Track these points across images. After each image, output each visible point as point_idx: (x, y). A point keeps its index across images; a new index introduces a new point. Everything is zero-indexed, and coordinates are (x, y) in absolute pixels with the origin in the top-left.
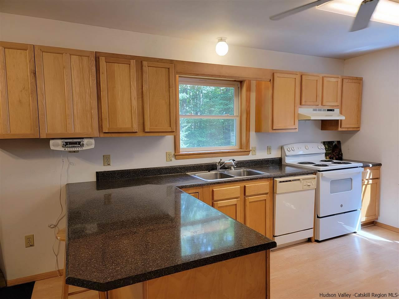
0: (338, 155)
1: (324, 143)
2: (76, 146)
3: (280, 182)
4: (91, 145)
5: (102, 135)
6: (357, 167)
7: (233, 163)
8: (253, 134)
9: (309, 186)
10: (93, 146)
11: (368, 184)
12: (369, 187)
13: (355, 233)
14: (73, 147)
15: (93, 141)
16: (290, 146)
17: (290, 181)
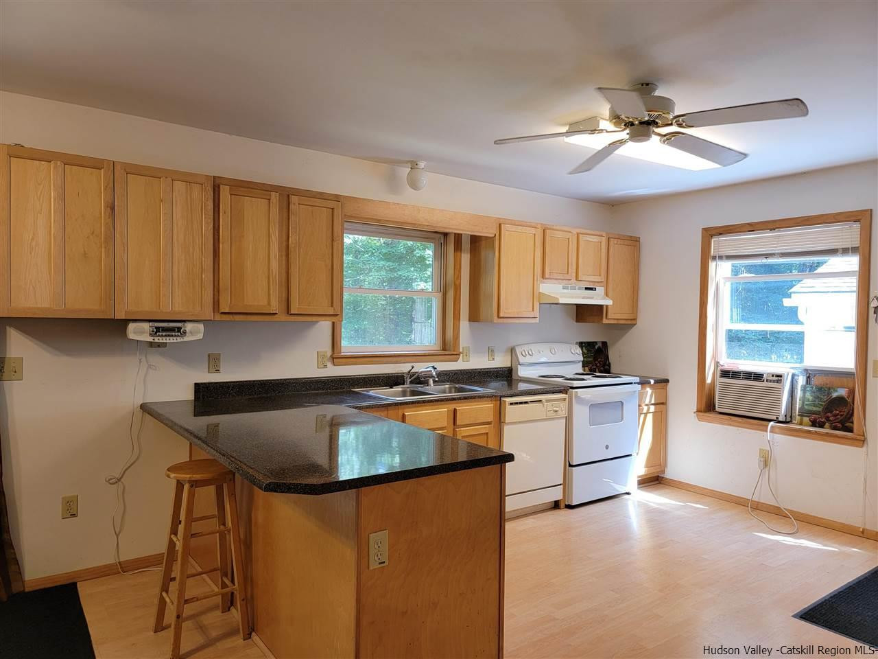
0: (604, 366)
1: (581, 344)
2: (173, 334)
3: (511, 404)
4: (198, 332)
5: (218, 317)
6: (631, 383)
7: (434, 373)
8: (464, 324)
9: (556, 411)
10: (200, 336)
11: (648, 412)
12: (650, 417)
13: (628, 494)
14: (169, 336)
15: (201, 326)
16: (526, 348)
17: (526, 403)
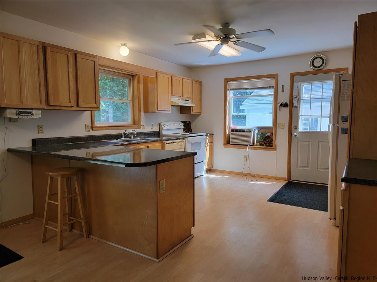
0: (190, 131)
1: (182, 122)
2: (28, 115)
3: (167, 143)
4: (39, 114)
5: (48, 108)
6: (203, 135)
7: (136, 133)
8: (142, 113)
9: (181, 146)
10: (40, 116)
11: (208, 146)
12: (208, 147)
13: (202, 175)
14: (26, 116)
15: (40, 112)
16: (165, 123)
17: (171, 143)
